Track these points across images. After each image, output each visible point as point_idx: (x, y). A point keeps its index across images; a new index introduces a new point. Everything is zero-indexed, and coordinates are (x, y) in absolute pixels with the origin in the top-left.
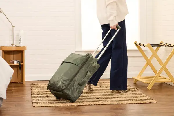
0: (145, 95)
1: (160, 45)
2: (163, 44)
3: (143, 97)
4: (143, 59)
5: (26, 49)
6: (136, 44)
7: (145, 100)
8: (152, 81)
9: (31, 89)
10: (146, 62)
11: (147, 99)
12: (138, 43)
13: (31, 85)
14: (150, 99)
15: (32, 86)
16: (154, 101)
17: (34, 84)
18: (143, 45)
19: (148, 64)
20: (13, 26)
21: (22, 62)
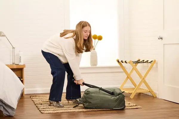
0: (130, 103)
1: (138, 62)
2: (140, 61)
3: (129, 104)
4: (124, 74)
5: (25, 67)
6: (118, 61)
7: (132, 106)
8: (133, 92)
9: (33, 100)
10: (127, 77)
11: (134, 106)
12: (120, 61)
13: (30, 97)
14: (136, 106)
15: (32, 98)
16: (139, 107)
17: (33, 96)
18: (125, 62)
19: (128, 78)
20: (13, 48)
21: (22, 78)
